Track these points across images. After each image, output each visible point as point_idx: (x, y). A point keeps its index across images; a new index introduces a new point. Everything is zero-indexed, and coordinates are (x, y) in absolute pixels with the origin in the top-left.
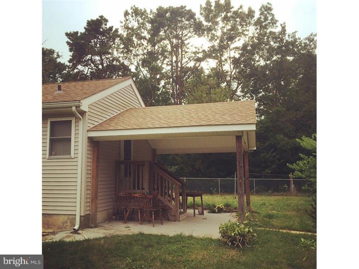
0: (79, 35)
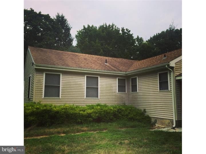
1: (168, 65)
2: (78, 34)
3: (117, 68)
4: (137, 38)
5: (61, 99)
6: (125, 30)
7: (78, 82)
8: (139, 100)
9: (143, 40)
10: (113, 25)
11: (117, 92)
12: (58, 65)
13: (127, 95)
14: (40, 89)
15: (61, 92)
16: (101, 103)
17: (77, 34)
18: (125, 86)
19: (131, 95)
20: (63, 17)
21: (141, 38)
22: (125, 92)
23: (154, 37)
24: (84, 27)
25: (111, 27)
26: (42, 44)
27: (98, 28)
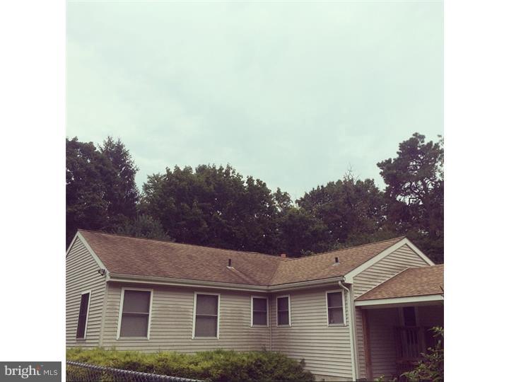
0: (393, 161)
1: (342, 281)
2: (148, 182)
3: (251, 278)
4: (276, 192)
5: (150, 341)
6: (254, 181)
7: (182, 306)
8: (292, 341)
9: (289, 198)
10: (229, 168)
11: (252, 325)
12: (150, 274)
13: (268, 331)
14: (113, 322)
15: (149, 326)
16: (224, 347)
17: (146, 183)
18: (266, 313)
19: (278, 331)
20: (120, 147)
21: (286, 193)
22: (266, 324)
23: (313, 192)
24: (168, 170)
25: (225, 173)
26: (76, 210)
27: (194, 172)
